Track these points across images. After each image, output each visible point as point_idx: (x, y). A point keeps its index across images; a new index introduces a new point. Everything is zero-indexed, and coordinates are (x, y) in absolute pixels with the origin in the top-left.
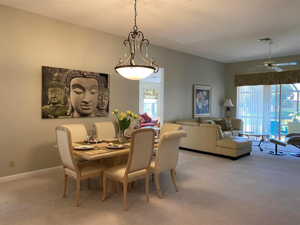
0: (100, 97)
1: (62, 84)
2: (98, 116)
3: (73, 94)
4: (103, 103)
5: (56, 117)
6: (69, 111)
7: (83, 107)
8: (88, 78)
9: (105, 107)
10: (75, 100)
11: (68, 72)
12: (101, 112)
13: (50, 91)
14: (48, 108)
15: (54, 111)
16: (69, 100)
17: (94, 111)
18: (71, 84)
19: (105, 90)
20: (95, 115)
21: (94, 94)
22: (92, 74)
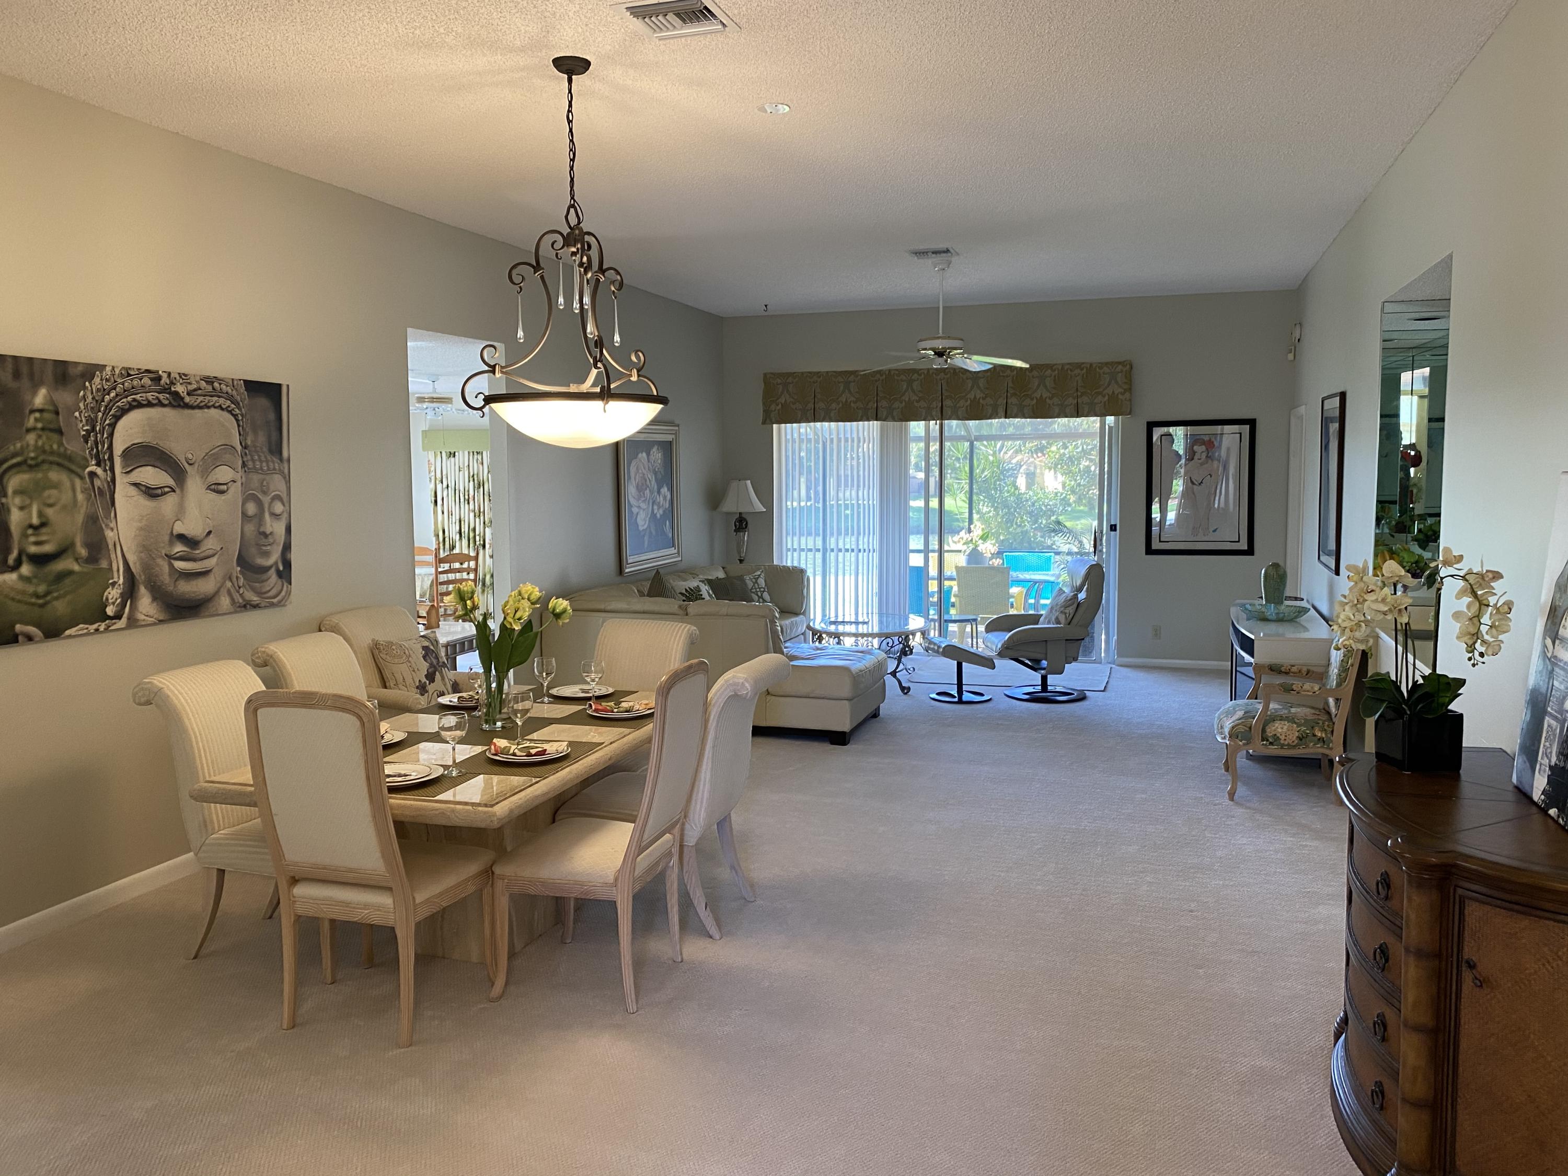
0: (251, 508)
1: (73, 446)
2: (247, 606)
3: (126, 498)
4: (265, 535)
5: (53, 632)
6: (113, 594)
7: (179, 565)
8: (192, 407)
9: (275, 557)
10: (141, 529)
11: (97, 380)
12: (257, 584)
13: (16, 492)
14: (12, 588)
15: (41, 601)
16: (110, 535)
17: (229, 584)
18: (119, 447)
19: (271, 466)
20: (233, 601)
21: (222, 492)
22: (210, 388)
